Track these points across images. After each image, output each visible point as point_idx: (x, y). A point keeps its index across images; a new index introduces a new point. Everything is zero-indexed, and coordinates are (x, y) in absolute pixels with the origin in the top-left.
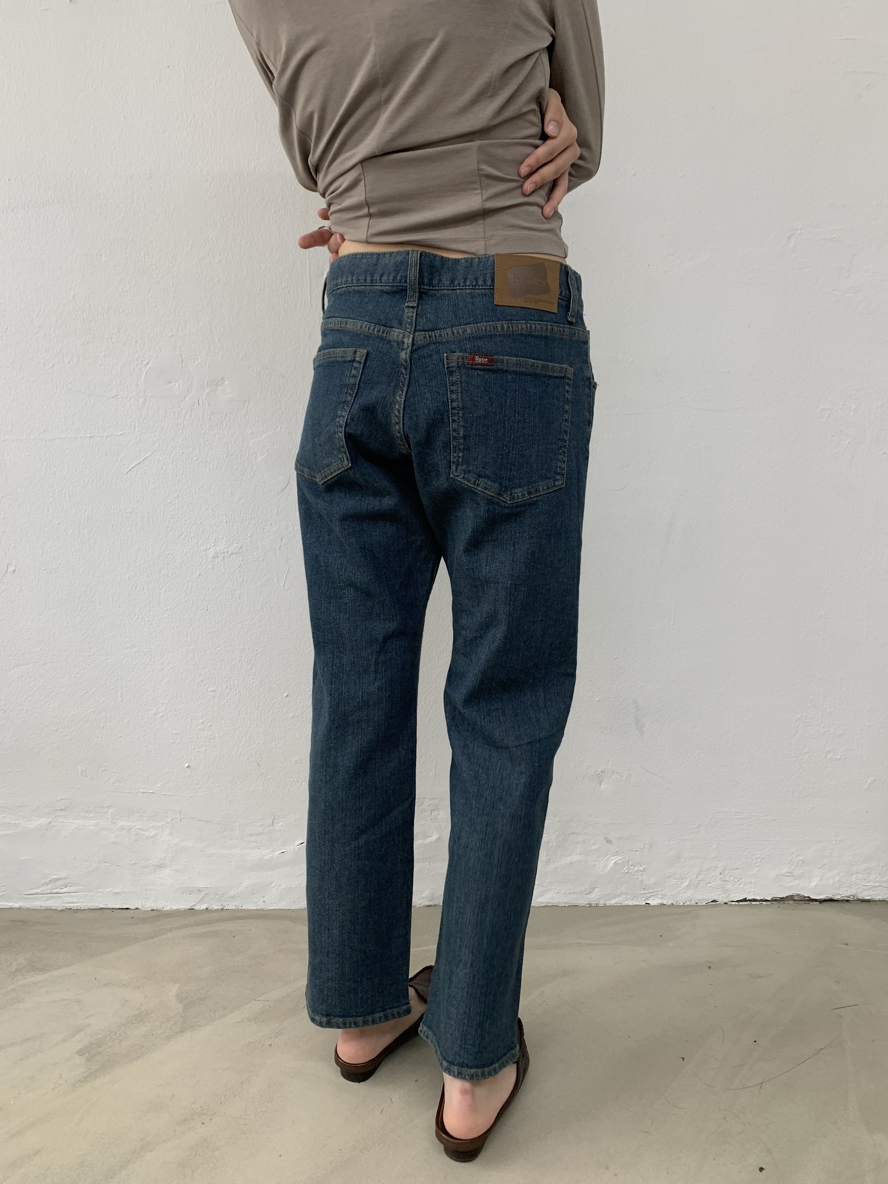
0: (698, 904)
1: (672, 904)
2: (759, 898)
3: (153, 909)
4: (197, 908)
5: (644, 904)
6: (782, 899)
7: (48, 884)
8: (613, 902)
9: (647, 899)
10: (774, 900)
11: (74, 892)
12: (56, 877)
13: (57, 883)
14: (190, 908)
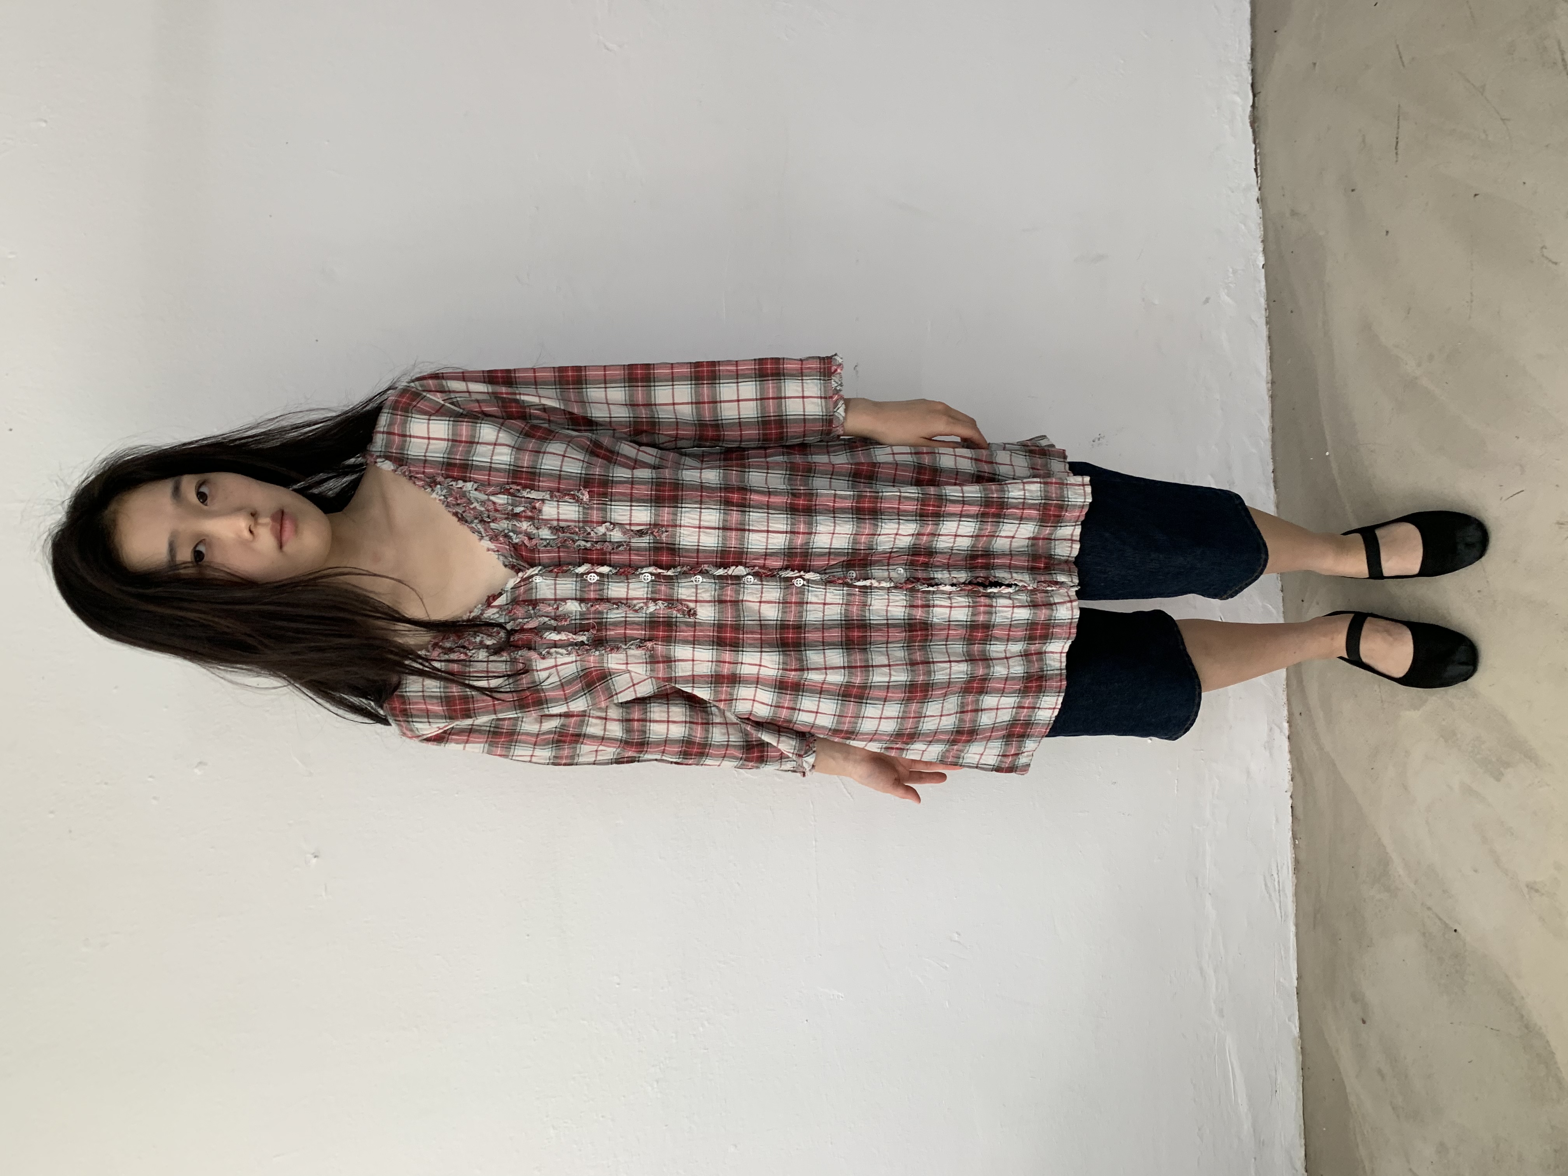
0: (1261, 216)
1: (1263, 241)
2: (1254, 156)
3: (1290, 778)
4: (1287, 733)
5: (1263, 270)
6: (1254, 132)
7: (1270, 896)
8: (1263, 301)
9: (1258, 266)
10: (1254, 142)
11: (1277, 867)
12: (1263, 886)
13: (1269, 885)
14: (1287, 740)
